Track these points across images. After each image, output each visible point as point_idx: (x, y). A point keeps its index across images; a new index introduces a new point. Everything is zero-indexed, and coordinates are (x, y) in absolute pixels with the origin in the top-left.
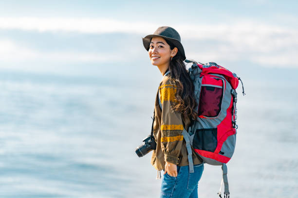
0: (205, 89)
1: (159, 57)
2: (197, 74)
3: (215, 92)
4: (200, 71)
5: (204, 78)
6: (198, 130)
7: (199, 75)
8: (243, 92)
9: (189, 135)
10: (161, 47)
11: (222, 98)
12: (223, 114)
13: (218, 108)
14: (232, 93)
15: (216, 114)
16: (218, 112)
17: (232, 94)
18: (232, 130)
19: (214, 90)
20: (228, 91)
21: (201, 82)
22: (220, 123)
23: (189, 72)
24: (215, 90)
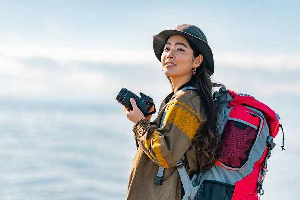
0: (233, 124)
1: (175, 65)
2: (225, 102)
3: (245, 131)
4: (230, 98)
5: (235, 109)
6: (206, 182)
7: (227, 104)
8: (283, 147)
9: (192, 186)
10: (181, 50)
11: (253, 143)
12: (249, 168)
13: (244, 157)
14: (269, 141)
15: (239, 165)
16: (242, 162)
17: (267, 142)
18: (255, 195)
19: (244, 129)
20: (263, 137)
21: (228, 114)
22: (240, 179)
23: (214, 97)
24: (247, 128)
